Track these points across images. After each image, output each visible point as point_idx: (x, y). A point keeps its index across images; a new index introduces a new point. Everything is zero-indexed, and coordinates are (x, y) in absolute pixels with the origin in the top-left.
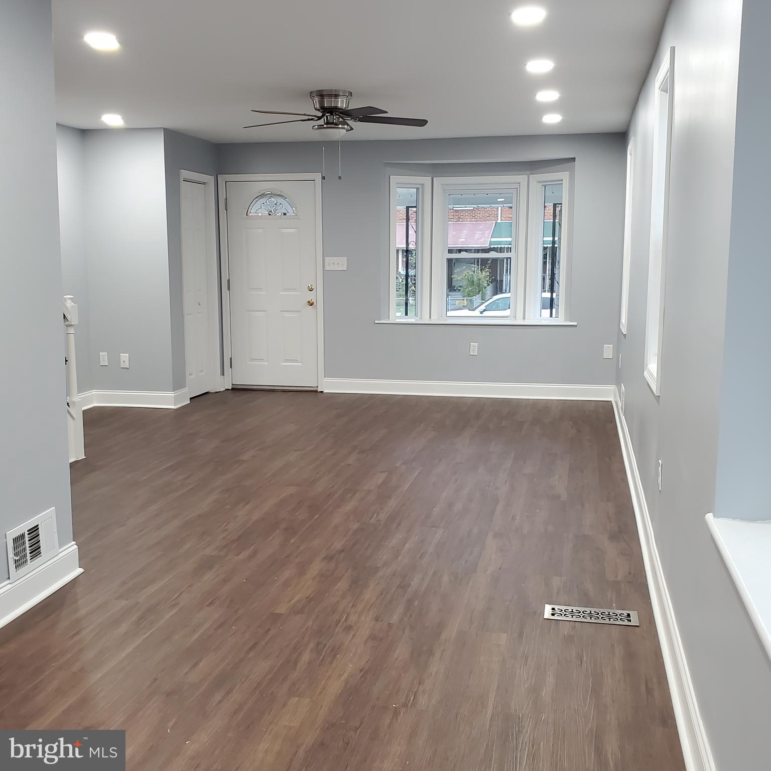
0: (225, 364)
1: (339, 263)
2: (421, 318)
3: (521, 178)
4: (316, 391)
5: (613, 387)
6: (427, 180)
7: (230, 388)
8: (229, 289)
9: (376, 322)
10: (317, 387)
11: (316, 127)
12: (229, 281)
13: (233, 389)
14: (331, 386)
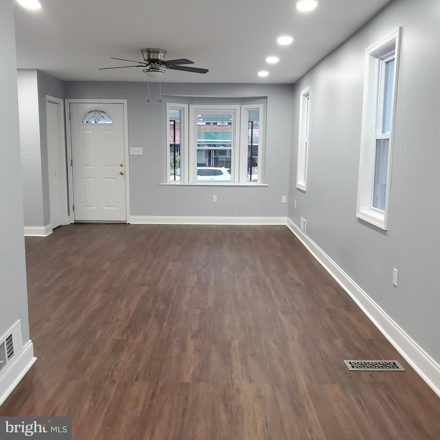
0: (70, 208)
1: (138, 151)
2: (184, 182)
3: (236, 107)
4: (126, 223)
5: (286, 218)
6: (186, 106)
7: (73, 223)
8: (72, 165)
9: (161, 184)
10: (126, 221)
11: (145, 70)
12: (72, 160)
13: (75, 223)
14: (134, 220)
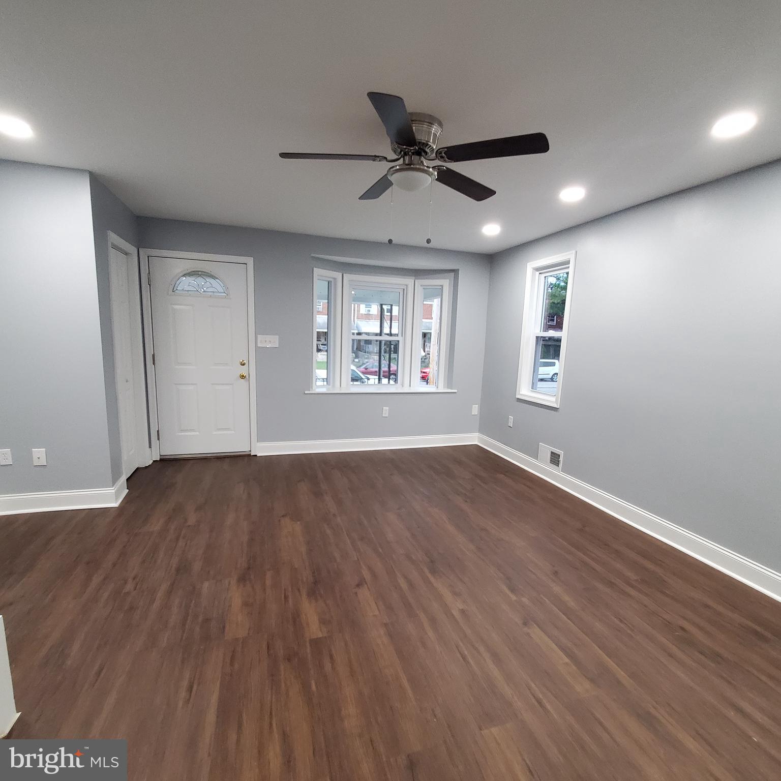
0: (153, 435)
1: (270, 341)
4: (249, 455)
5: (477, 434)
7: (159, 459)
8: (154, 363)
9: (306, 392)
10: (250, 451)
12: (153, 356)
13: (161, 460)
14: (263, 449)
